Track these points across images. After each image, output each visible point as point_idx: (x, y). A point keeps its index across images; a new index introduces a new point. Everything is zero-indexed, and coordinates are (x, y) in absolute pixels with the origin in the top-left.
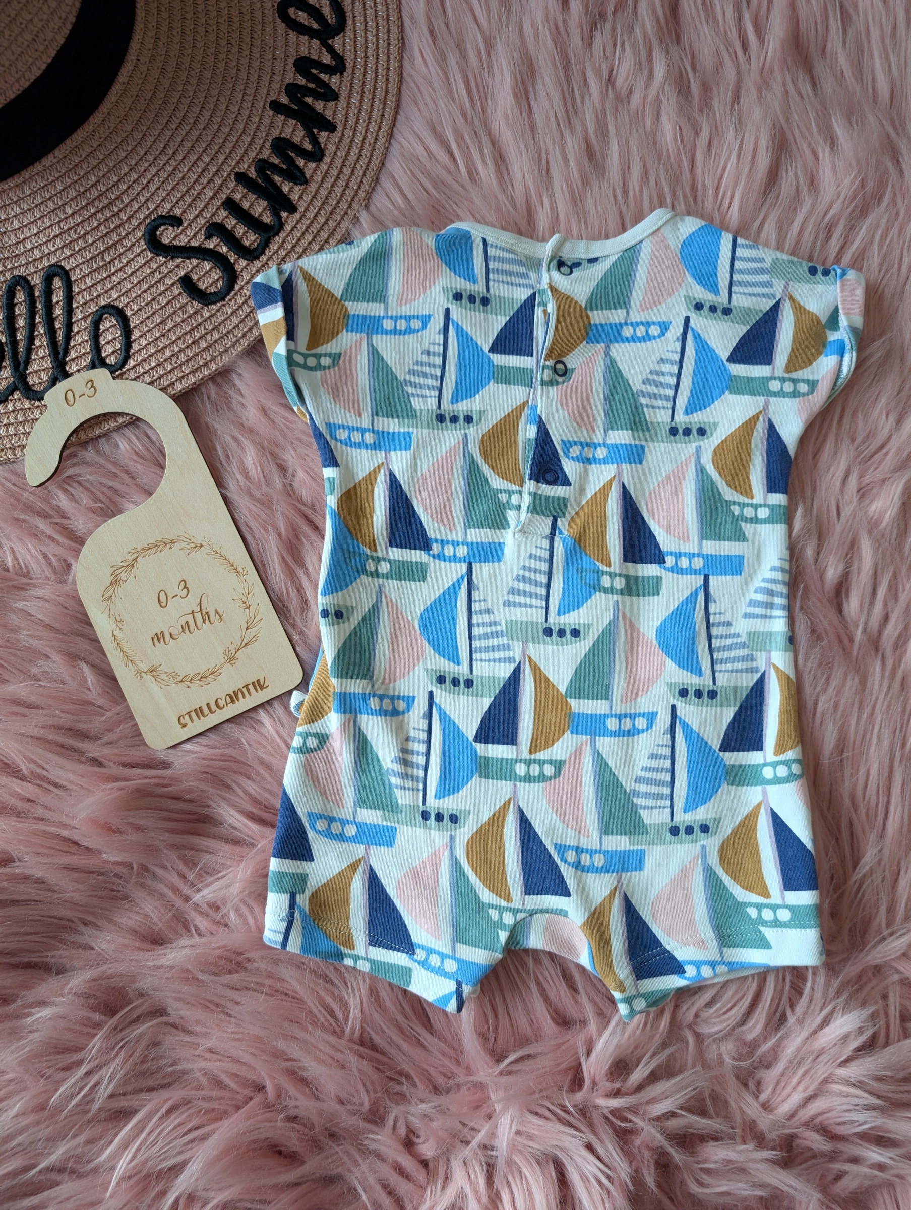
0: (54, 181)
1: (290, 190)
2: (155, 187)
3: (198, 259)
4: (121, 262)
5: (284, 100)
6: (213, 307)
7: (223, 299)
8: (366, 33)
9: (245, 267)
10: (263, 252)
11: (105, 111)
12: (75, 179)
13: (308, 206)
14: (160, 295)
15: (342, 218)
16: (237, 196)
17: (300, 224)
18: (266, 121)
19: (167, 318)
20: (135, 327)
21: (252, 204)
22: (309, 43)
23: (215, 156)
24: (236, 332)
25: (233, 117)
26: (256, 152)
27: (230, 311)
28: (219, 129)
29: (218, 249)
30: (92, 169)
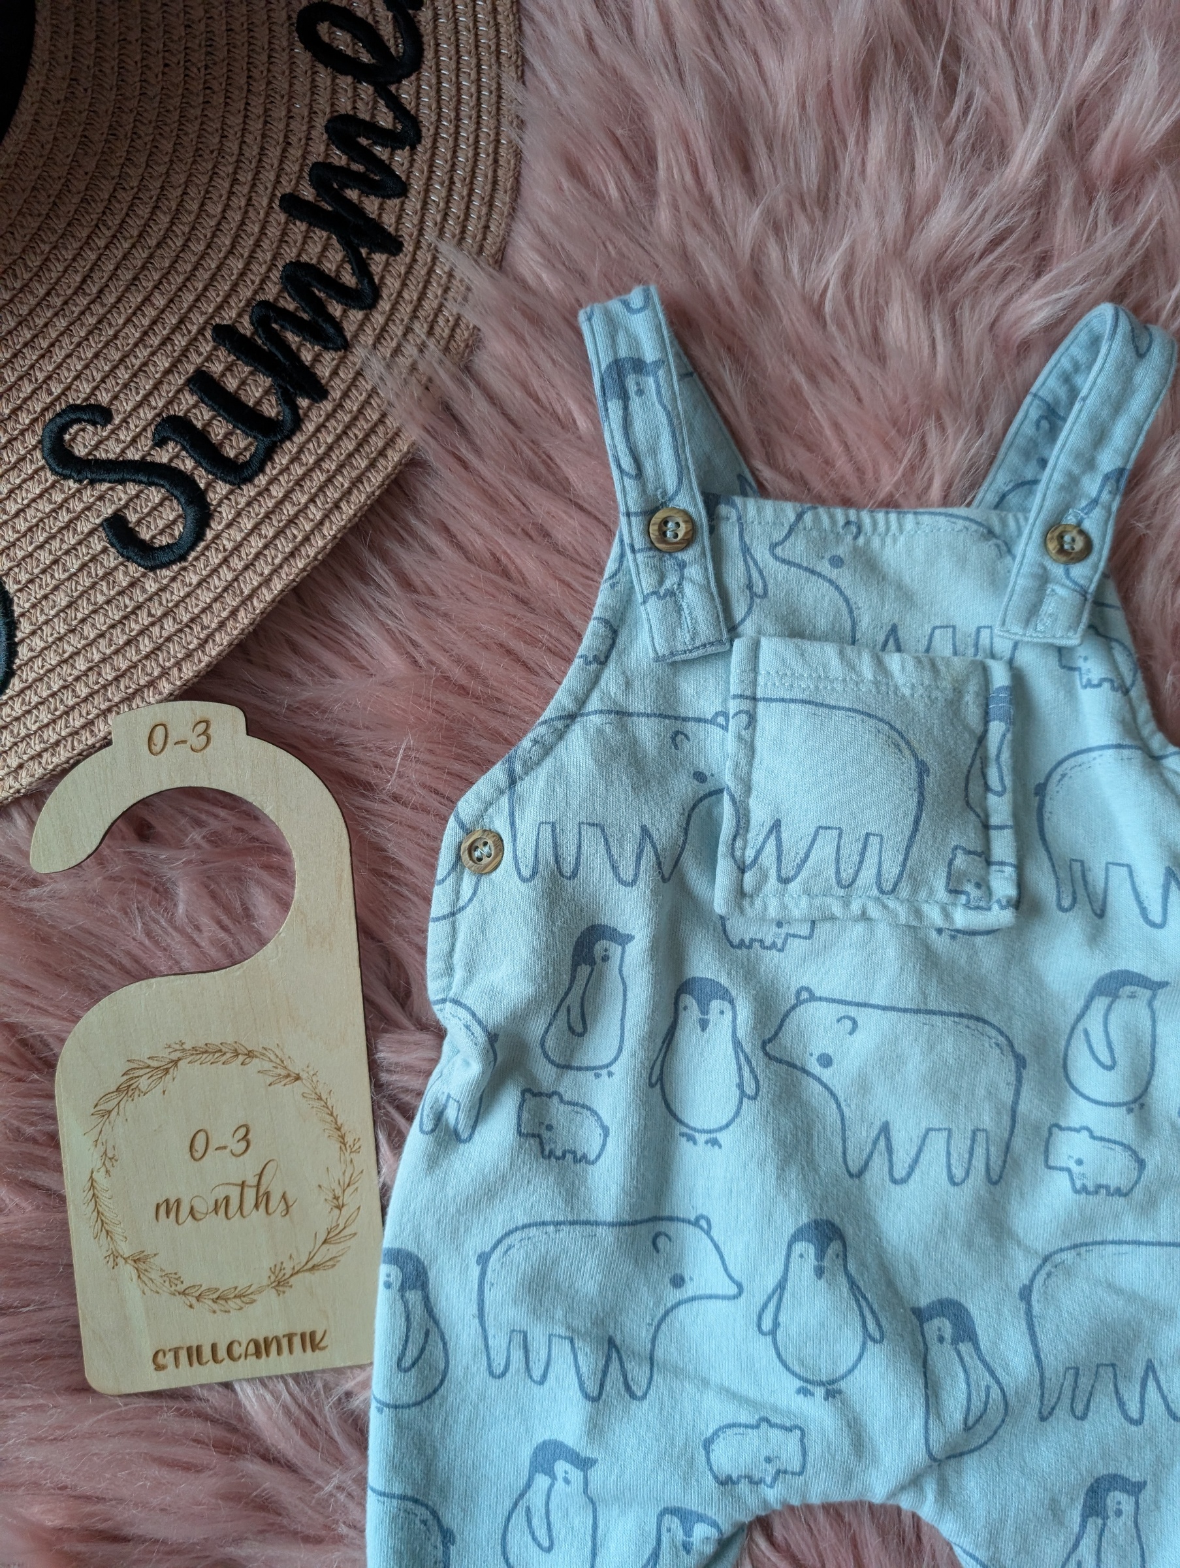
1: (316, 359)
2: (64, 353)
3: (140, 482)
5: (308, 193)
6: (165, 572)
7: (183, 558)
8: (458, 76)
9: (227, 497)
10: (261, 470)
13: (348, 389)
14: (67, 552)
16: (216, 368)
17: (333, 421)
18: (273, 231)
19: (81, 596)
20: (22, 615)
21: (243, 383)
22: (355, 89)
23: (176, 295)
24: (206, 620)
25: (213, 223)
26: (253, 288)
27: (195, 580)
28: (185, 245)
29: (177, 464)
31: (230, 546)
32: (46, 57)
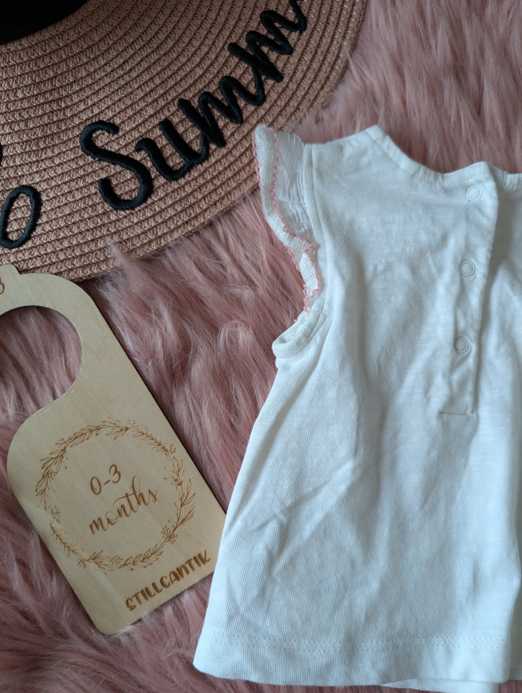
0: (14, 65)
1: (225, 126)
2: (104, 95)
3: (123, 166)
4: (53, 151)
6: (122, 213)
7: (133, 208)
9: (163, 185)
10: (184, 176)
11: (80, 17)
12: (34, 69)
13: (237, 144)
14: (77, 189)
16: (175, 120)
17: (225, 160)
18: (221, 60)
19: (76, 212)
20: (45, 212)
21: (186, 130)
23: (166, 80)
24: (135, 241)
25: (193, 50)
26: (204, 84)
27: (136, 220)
28: (177, 58)
29: (144, 162)
30: (53, 65)
31: (157, 209)
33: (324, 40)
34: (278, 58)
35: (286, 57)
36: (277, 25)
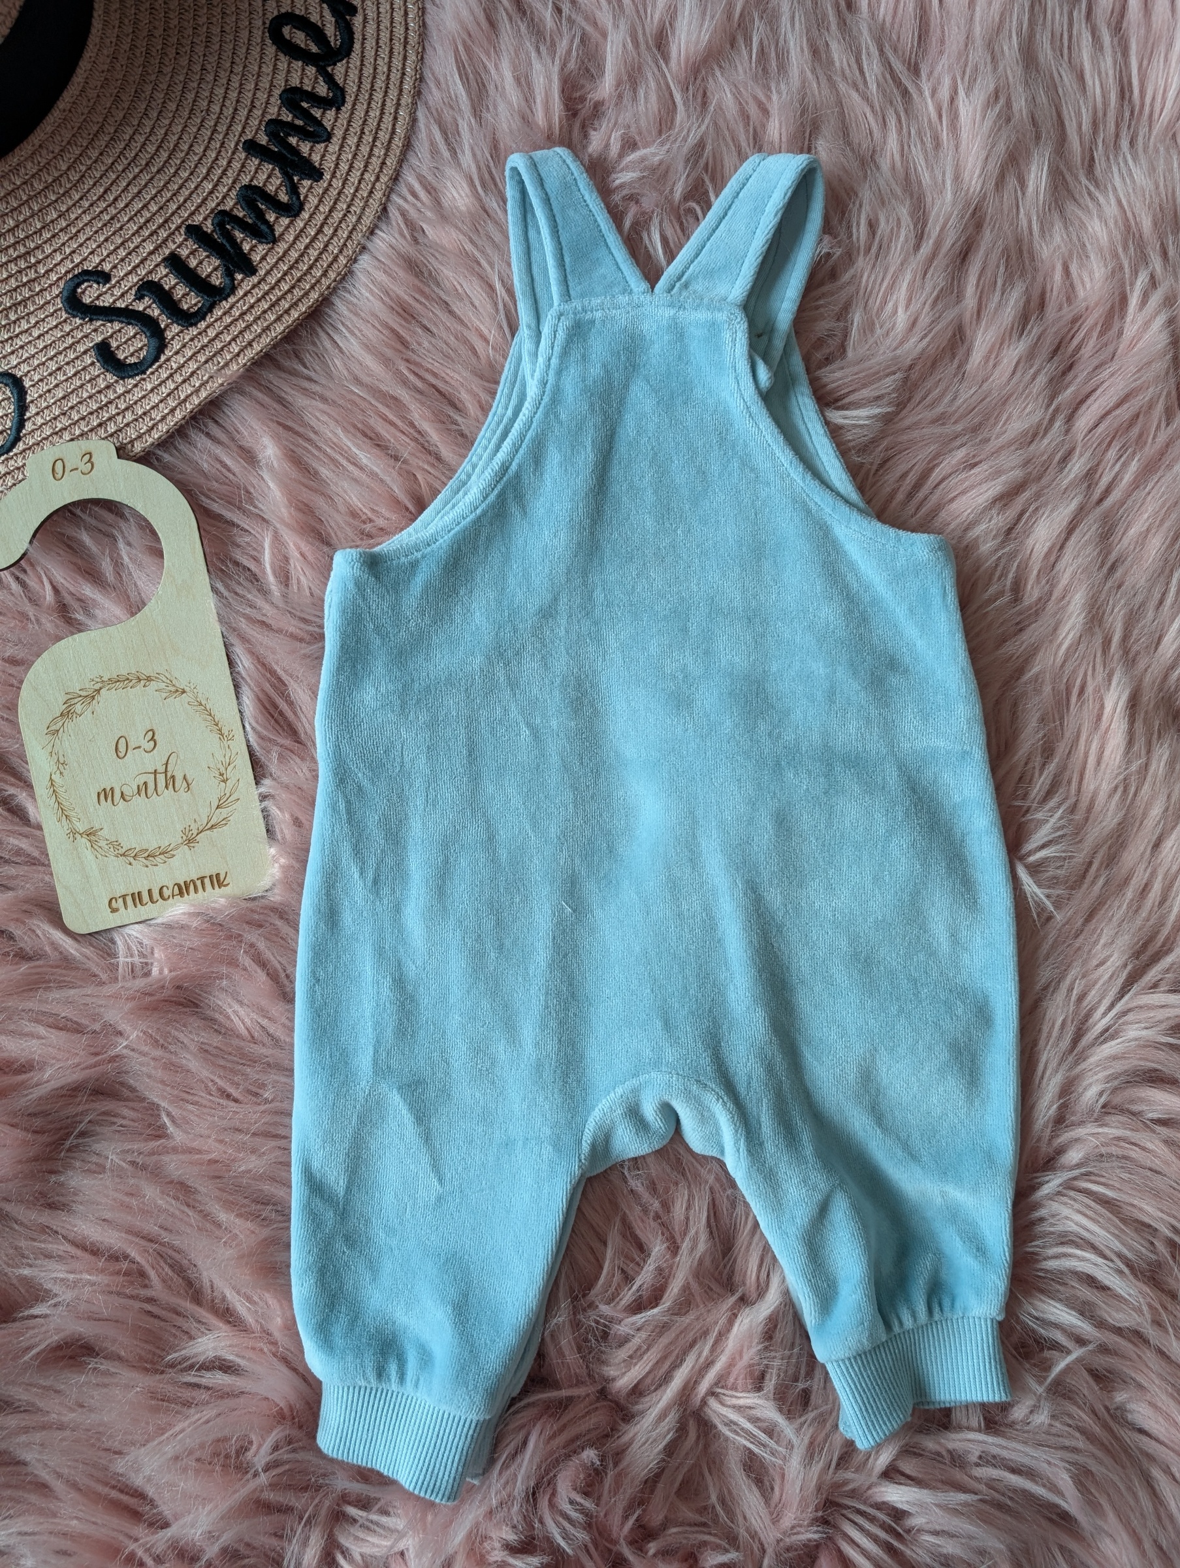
1: (252, 249)
2: (85, 237)
3: (122, 322)
4: (28, 322)
5: (263, 139)
6: (132, 381)
7: (144, 372)
9: (178, 335)
10: (204, 318)
11: (37, 142)
13: (271, 269)
14: (68, 363)
15: (312, 287)
16: (184, 252)
17: (257, 290)
18: (236, 165)
19: (72, 392)
20: (32, 402)
21: (201, 263)
22: (304, 70)
23: (165, 204)
24: (154, 414)
25: (196, 158)
26: (217, 201)
27: (149, 388)
28: (176, 172)
29: (149, 311)
30: (11, 211)
31: (175, 366)
32: (98, 40)
33: (372, 114)
34: (311, 149)
35: (323, 145)
36: (305, 105)
